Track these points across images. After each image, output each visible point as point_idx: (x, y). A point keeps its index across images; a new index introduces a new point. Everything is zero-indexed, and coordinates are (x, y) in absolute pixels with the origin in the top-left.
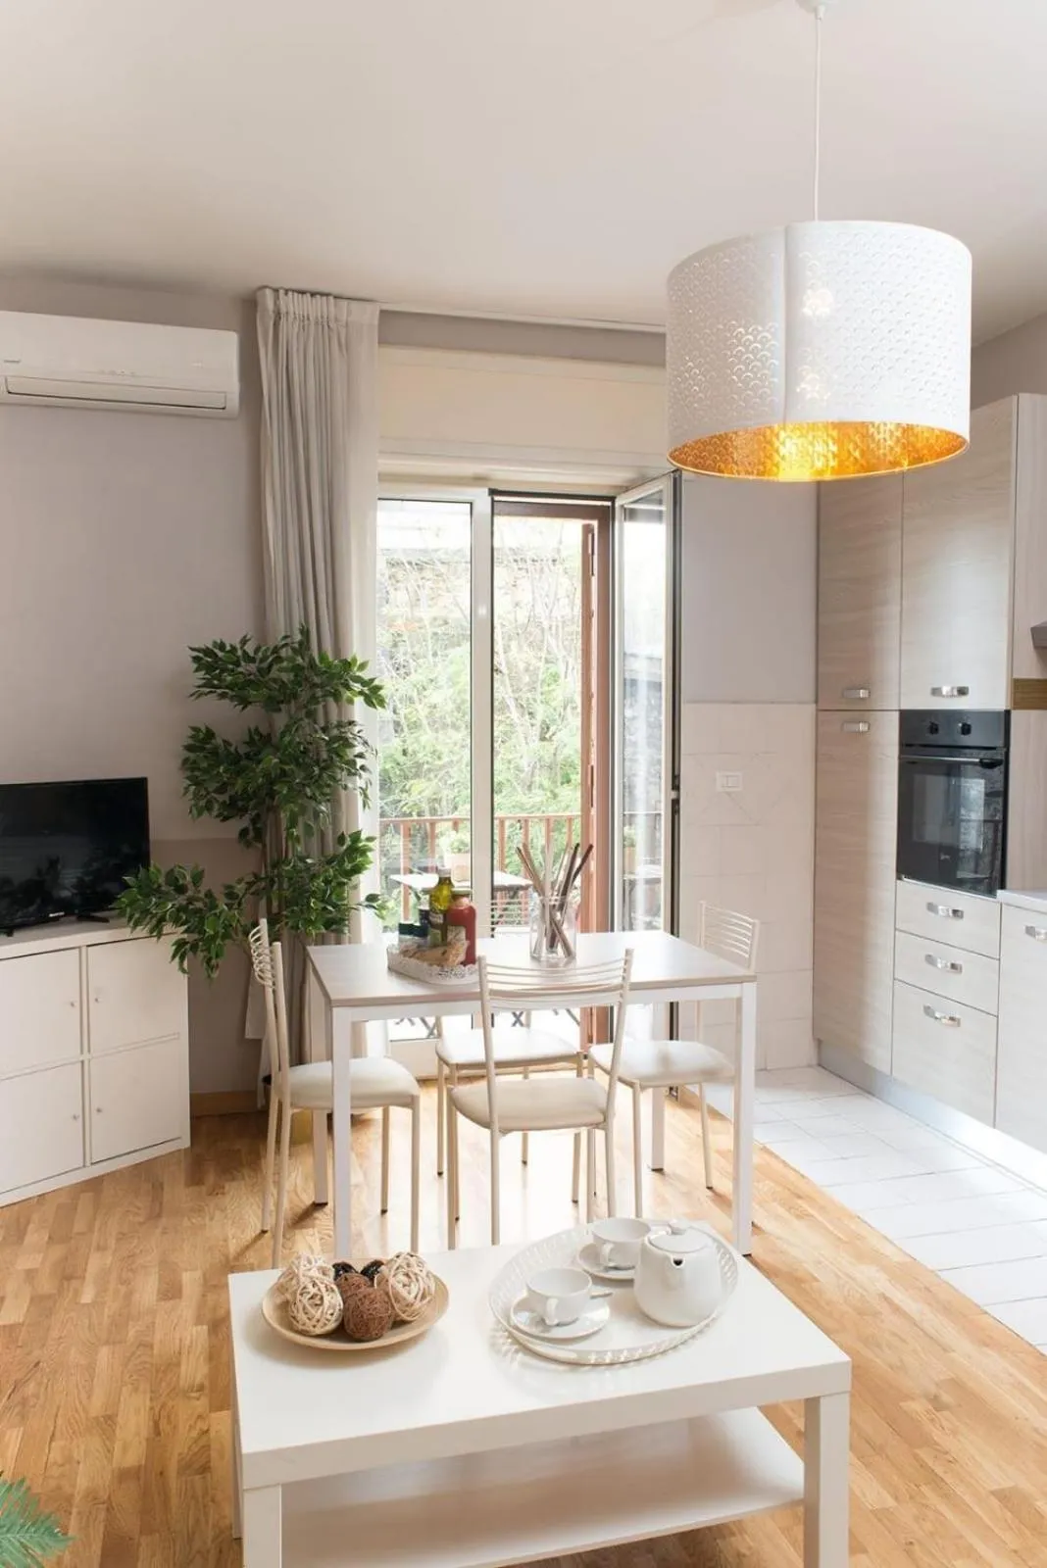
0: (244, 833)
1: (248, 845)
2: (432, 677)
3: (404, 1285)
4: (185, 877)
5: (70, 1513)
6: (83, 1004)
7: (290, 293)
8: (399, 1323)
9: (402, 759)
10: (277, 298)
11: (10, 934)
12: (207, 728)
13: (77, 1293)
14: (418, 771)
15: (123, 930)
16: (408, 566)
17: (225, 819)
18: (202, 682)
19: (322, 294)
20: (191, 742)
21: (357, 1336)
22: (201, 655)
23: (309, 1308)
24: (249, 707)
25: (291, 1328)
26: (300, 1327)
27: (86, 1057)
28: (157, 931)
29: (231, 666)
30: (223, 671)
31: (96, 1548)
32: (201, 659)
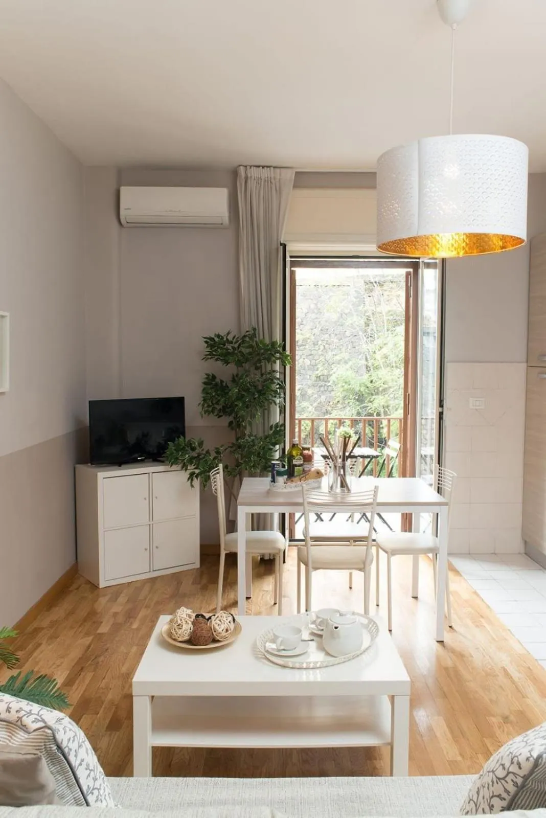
0: (231, 423)
1: (232, 429)
2: (385, 342)
3: (219, 625)
4: (195, 443)
5: (101, 707)
6: (151, 498)
7: (252, 168)
8: (215, 641)
9: (369, 385)
10: (246, 170)
11: (120, 466)
12: (213, 374)
13: (131, 624)
14: (376, 392)
15: (167, 467)
16: (374, 284)
17: (220, 416)
18: (208, 353)
19: (267, 167)
20: (206, 380)
21: (195, 643)
22: (208, 341)
23: (176, 629)
24: (229, 365)
25: (171, 637)
26: (174, 637)
27: (151, 523)
28: (185, 467)
29: (222, 346)
30: (218, 348)
31: (107, 721)
32: (208, 342)
